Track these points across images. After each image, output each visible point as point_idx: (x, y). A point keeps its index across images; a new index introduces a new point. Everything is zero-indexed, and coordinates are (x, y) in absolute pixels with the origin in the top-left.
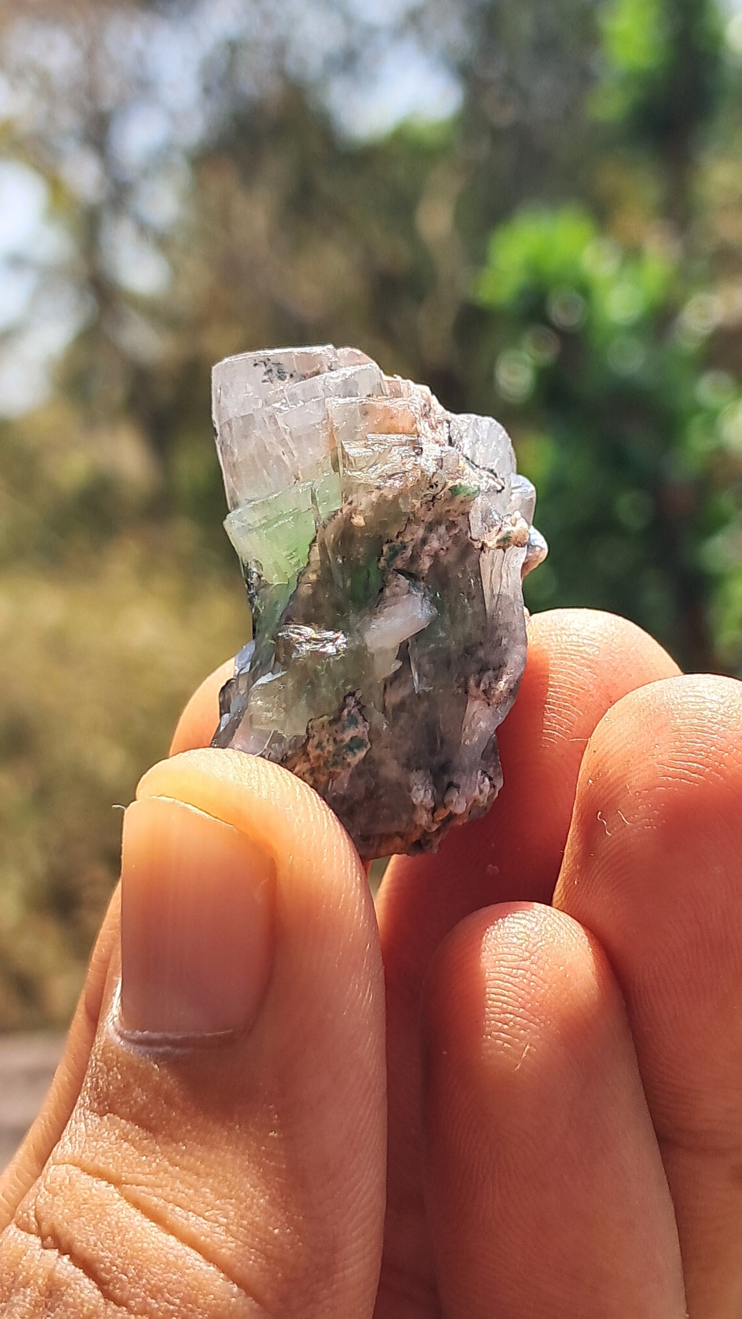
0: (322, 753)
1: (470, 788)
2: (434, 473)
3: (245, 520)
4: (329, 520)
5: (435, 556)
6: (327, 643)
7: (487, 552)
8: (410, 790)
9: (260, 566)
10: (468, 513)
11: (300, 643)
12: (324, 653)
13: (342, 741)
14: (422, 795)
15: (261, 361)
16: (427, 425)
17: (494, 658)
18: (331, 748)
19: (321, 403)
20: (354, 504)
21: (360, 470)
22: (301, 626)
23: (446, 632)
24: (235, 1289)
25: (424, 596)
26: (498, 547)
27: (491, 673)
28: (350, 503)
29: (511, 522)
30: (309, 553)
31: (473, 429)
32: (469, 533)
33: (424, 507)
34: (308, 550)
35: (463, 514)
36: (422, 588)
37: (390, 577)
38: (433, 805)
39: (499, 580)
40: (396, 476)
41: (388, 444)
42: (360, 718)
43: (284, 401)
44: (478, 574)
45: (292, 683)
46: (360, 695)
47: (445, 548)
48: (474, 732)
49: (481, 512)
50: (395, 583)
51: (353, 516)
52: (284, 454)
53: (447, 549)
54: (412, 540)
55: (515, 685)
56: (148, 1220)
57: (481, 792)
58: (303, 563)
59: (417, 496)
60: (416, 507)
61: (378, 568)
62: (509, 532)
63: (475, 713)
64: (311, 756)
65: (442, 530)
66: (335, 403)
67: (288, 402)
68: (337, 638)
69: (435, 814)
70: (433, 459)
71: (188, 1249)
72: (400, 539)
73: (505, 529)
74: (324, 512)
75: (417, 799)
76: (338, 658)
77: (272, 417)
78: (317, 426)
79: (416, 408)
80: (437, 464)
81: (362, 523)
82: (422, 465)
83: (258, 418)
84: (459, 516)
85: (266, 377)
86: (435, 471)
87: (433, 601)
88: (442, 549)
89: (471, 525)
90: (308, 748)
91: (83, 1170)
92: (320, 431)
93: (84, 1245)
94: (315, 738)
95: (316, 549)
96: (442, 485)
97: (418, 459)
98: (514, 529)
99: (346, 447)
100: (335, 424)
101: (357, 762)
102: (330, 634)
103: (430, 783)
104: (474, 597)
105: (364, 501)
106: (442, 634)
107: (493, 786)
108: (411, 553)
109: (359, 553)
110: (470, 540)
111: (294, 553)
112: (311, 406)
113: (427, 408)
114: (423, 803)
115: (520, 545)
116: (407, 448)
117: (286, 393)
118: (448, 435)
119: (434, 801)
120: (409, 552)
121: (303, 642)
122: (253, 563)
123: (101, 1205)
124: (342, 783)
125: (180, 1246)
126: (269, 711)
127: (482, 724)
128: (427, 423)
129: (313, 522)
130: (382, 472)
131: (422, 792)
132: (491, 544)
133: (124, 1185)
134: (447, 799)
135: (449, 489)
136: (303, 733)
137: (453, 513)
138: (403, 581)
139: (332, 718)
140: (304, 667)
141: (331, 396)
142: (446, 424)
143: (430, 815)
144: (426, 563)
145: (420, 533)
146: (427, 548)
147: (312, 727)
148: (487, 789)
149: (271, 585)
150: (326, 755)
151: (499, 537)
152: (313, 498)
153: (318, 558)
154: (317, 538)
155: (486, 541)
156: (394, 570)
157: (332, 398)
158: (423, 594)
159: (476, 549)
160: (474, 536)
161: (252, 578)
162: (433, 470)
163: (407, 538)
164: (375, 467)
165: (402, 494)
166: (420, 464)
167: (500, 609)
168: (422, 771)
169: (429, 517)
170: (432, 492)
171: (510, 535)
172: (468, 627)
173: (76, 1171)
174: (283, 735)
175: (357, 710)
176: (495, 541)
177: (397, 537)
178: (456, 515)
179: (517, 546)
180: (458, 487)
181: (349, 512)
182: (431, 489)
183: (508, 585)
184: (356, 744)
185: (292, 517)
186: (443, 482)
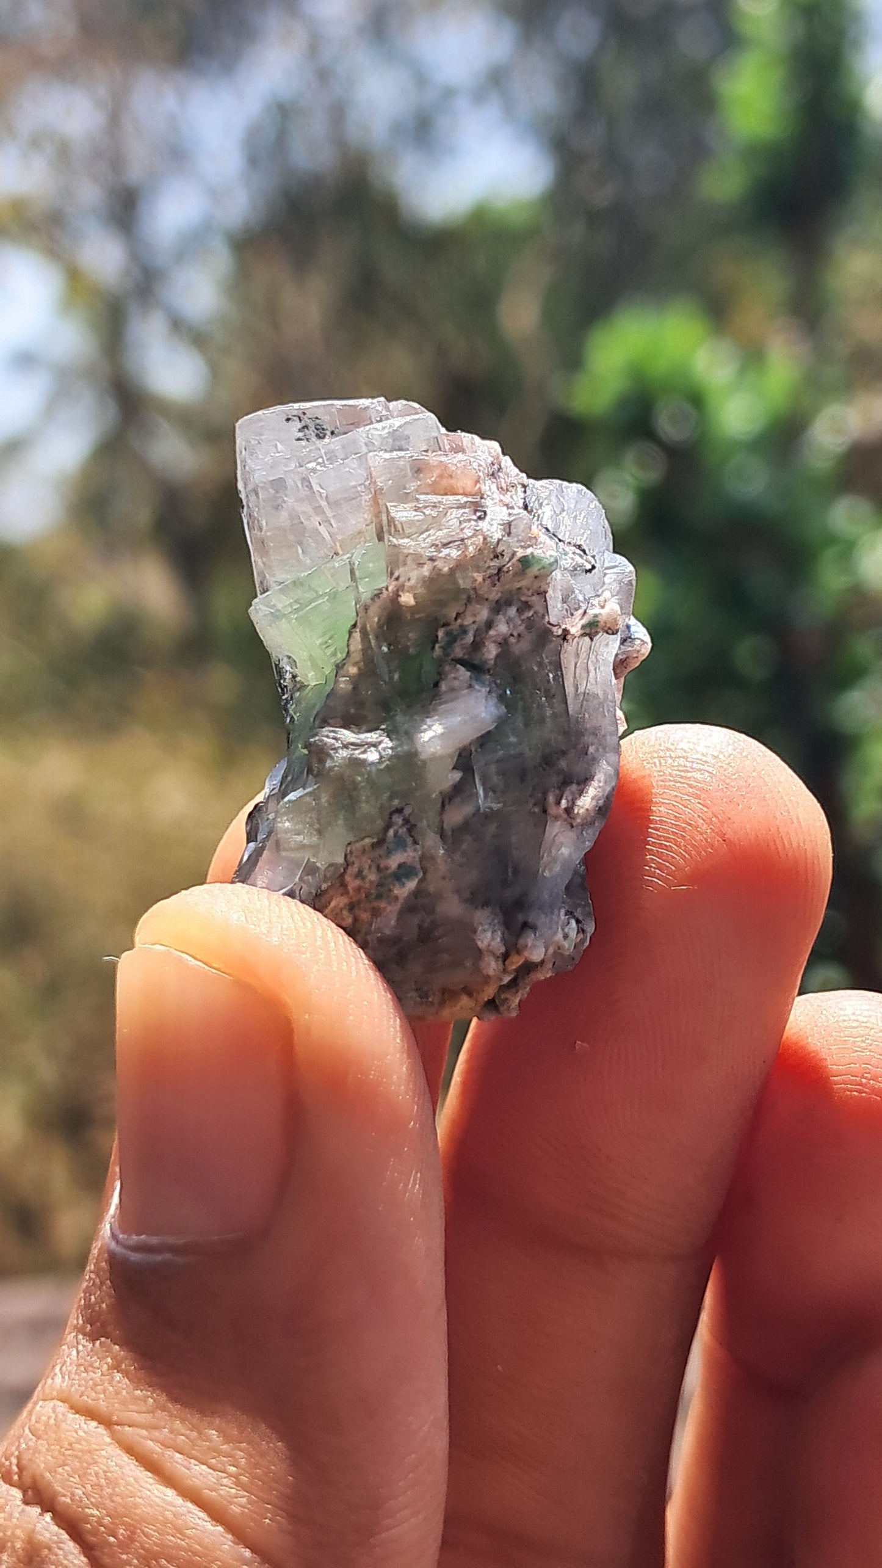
0: (362, 884)
1: (551, 928)
2: (499, 541)
3: (274, 605)
4: (372, 599)
5: (504, 644)
6: (369, 748)
7: (570, 641)
8: (475, 931)
9: (294, 664)
10: (546, 592)
11: (336, 749)
12: (365, 761)
13: (387, 868)
14: (490, 938)
15: (295, 416)
16: (494, 487)
17: (578, 768)
18: (373, 877)
19: (363, 459)
20: (401, 579)
21: (408, 537)
22: (337, 729)
23: (517, 736)
24: (247, 1553)
25: (489, 692)
26: (584, 635)
27: (574, 787)
28: (397, 579)
29: (599, 604)
30: (348, 640)
31: (557, 496)
32: (547, 617)
33: (488, 582)
34: (347, 637)
35: (538, 594)
36: (487, 683)
37: (447, 668)
38: (502, 950)
39: (584, 675)
40: (451, 545)
41: (443, 507)
42: (409, 841)
43: (320, 460)
44: (558, 666)
45: (326, 798)
46: (410, 812)
47: (515, 634)
48: (555, 860)
49: (561, 590)
50: (453, 675)
51: (401, 593)
52: (320, 524)
53: (519, 635)
54: (474, 622)
55: (605, 801)
56: (142, 1469)
57: (566, 936)
58: (341, 653)
59: (478, 569)
60: (478, 582)
61: (433, 658)
62: (596, 616)
63: (555, 836)
64: (350, 888)
65: (512, 611)
66: (378, 459)
67: (326, 462)
68: (380, 742)
69: (507, 962)
70: (499, 524)
71: (189, 1505)
72: (459, 621)
73: (591, 612)
74: (366, 591)
75: (482, 942)
76: (382, 766)
77: (306, 481)
78: (359, 489)
79: (480, 465)
80: (504, 530)
81: (412, 602)
82: (485, 530)
83: (290, 483)
84: (533, 595)
85: (301, 435)
86: (501, 537)
87: (502, 698)
88: (512, 635)
89: (549, 607)
90: (346, 877)
91: (72, 1408)
92: (363, 494)
93: (68, 1500)
94: (355, 866)
95: (357, 635)
96: (510, 555)
97: (480, 523)
98: (602, 611)
99: (392, 511)
100: (379, 483)
101: (406, 895)
102: (372, 737)
103: (499, 922)
104: (554, 695)
105: (414, 575)
106: (513, 739)
107: (581, 930)
108: (472, 639)
109: (409, 639)
110: (548, 626)
111: (330, 641)
112: (352, 463)
113: (496, 467)
114: (491, 948)
115: (610, 632)
116: (467, 510)
117: (323, 451)
118: (523, 500)
119: (505, 945)
120: (470, 638)
121: (339, 747)
122: (285, 659)
123: (89, 1452)
124: (389, 920)
125: (179, 1500)
126: (298, 834)
127: (565, 851)
128: (495, 485)
129: (354, 603)
130: (436, 540)
131: (489, 934)
132: (575, 630)
133: (116, 1427)
134: (521, 942)
135: (519, 560)
136: (340, 860)
137: (526, 591)
138: (464, 673)
139: (375, 840)
140: (340, 778)
141: (375, 451)
142: (520, 489)
143: (500, 963)
144: (491, 651)
145: (484, 614)
146: (492, 633)
147: (351, 852)
148: (573, 934)
149: (308, 686)
150: (367, 885)
151: (583, 622)
152: (352, 572)
153: (360, 647)
154: (358, 622)
155: (569, 627)
156: (452, 660)
157: (375, 453)
158: (488, 689)
159: (554, 636)
160: (553, 620)
161: (285, 679)
162: (497, 535)
163: (468, 621)
164: (427, 533)
165: (460, 566)
166: (481, 530)
167: (585, 711)
168: (490, 908)
169: (494, 595)
170: (496, 563)
171: (597, 619)
172: (547, 732)
173: (62, 1408)
174: (317, 864)
175: (405, 830)
176: (579, 626)
177: (456, 619)
178: (530, 593)
179: (607, 633)
180: (530, 557)
181: (395, 589)
182: (496, 559)
183: (596, 682)
184: (404, 872)
185: (327, 597)
186: (510, 551)
